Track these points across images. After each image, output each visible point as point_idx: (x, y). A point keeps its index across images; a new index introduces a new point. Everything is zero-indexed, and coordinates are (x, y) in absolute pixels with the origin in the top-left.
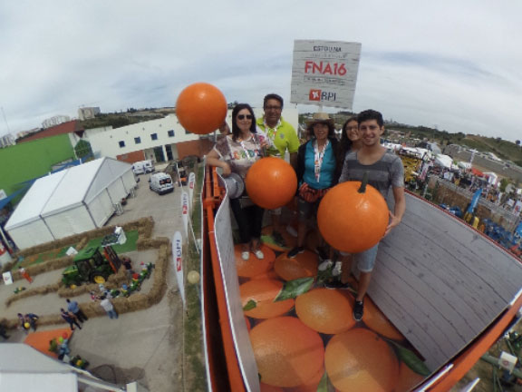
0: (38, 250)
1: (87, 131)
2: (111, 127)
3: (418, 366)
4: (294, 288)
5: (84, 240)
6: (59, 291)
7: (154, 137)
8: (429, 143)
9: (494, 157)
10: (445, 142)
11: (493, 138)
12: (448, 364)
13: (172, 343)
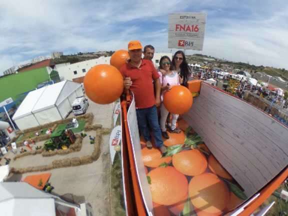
0: (30, 131)
1: (56, 66)
2: (69, 63)
3: (241, 194)
4: (171, 150)
5: (55, 125)
6: (43, 153)
8: (245, 72)
9: (281, 79)
10: (253, 71)
11: (280, 69)
12: (257, 193)
13: (104, 182)
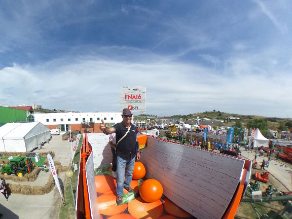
7: (62, 120)
9: (207, 119)
10: (185, 119)
